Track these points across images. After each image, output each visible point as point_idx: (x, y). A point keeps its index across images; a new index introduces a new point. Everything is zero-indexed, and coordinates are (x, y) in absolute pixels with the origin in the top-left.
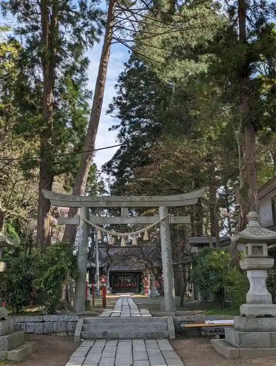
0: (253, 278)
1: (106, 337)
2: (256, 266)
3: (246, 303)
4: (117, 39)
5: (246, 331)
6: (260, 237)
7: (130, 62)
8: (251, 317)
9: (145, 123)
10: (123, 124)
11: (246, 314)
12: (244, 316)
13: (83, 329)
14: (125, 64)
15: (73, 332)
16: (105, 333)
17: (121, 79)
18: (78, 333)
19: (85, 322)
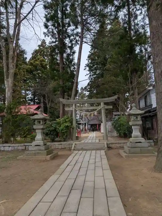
0: (134, 128)
1: (82, 149)
2: (135, 124)
3: (131, 137)
4: (85, 42)
5: (131, 148)
6: (136, 113)
7: (91, 50)
8: (133, 143)
9: (98, 72)
10: (90, 73)
11: (131, 141)
12: (131, 142)
13: (75, 147)
14: (89, 52)
15: (72, 148)
16: (82, 148)
17: (88, 57)
18: (73, 148)
19: (75, 144)
